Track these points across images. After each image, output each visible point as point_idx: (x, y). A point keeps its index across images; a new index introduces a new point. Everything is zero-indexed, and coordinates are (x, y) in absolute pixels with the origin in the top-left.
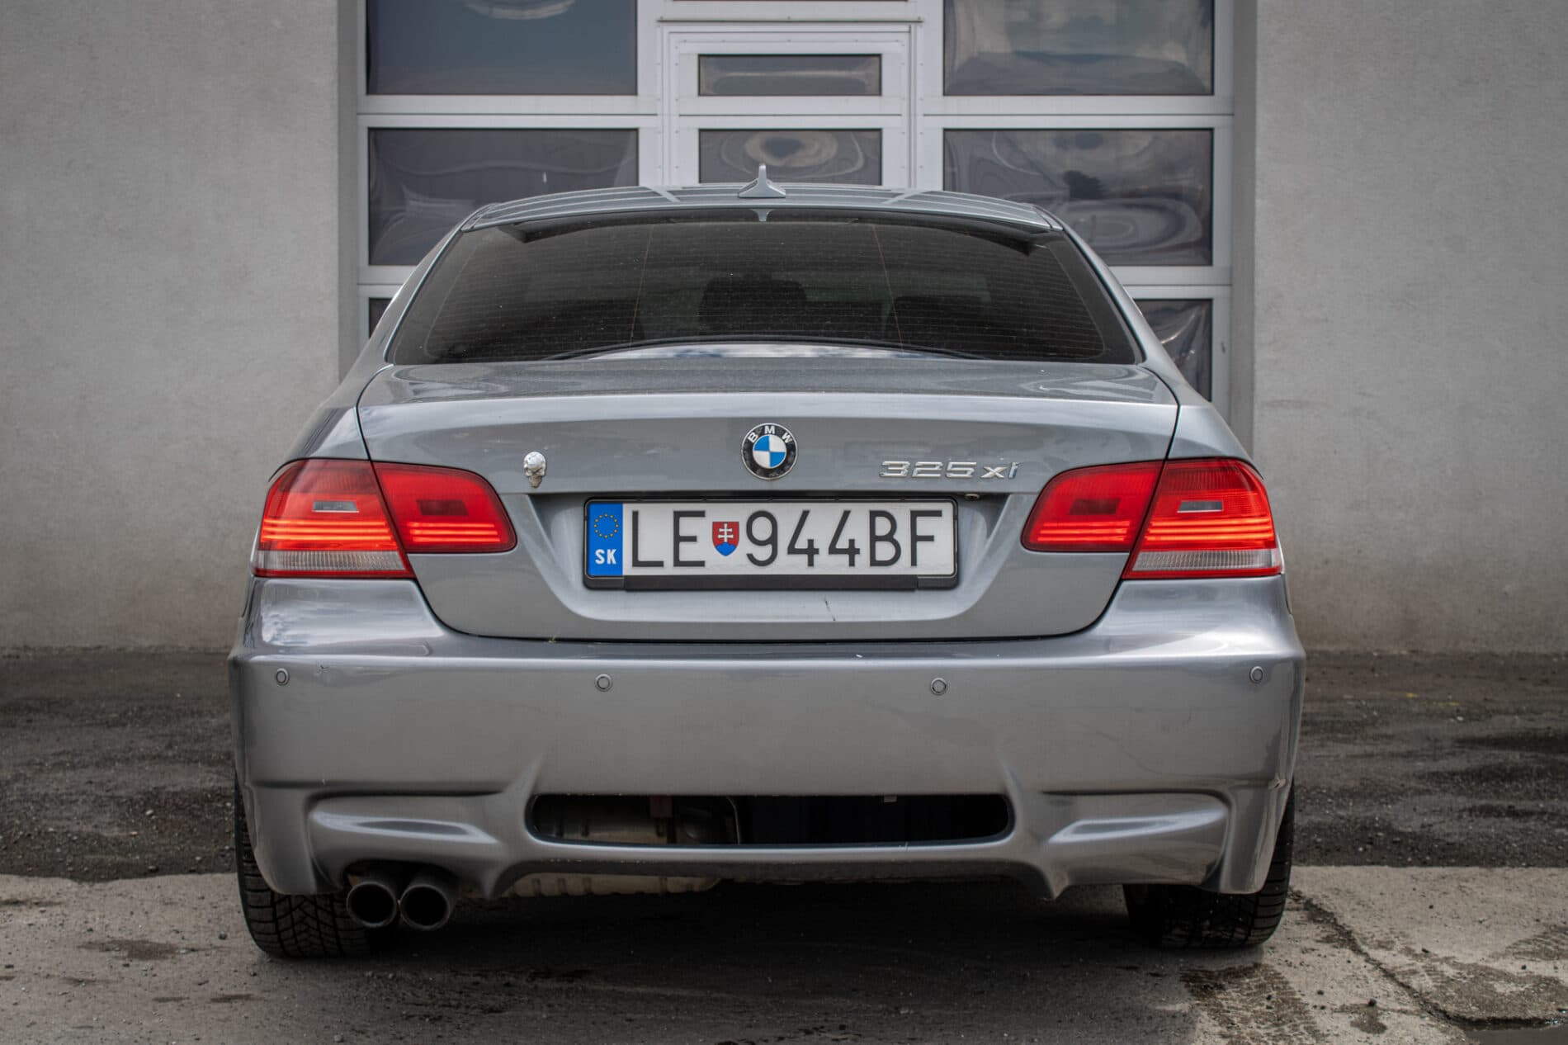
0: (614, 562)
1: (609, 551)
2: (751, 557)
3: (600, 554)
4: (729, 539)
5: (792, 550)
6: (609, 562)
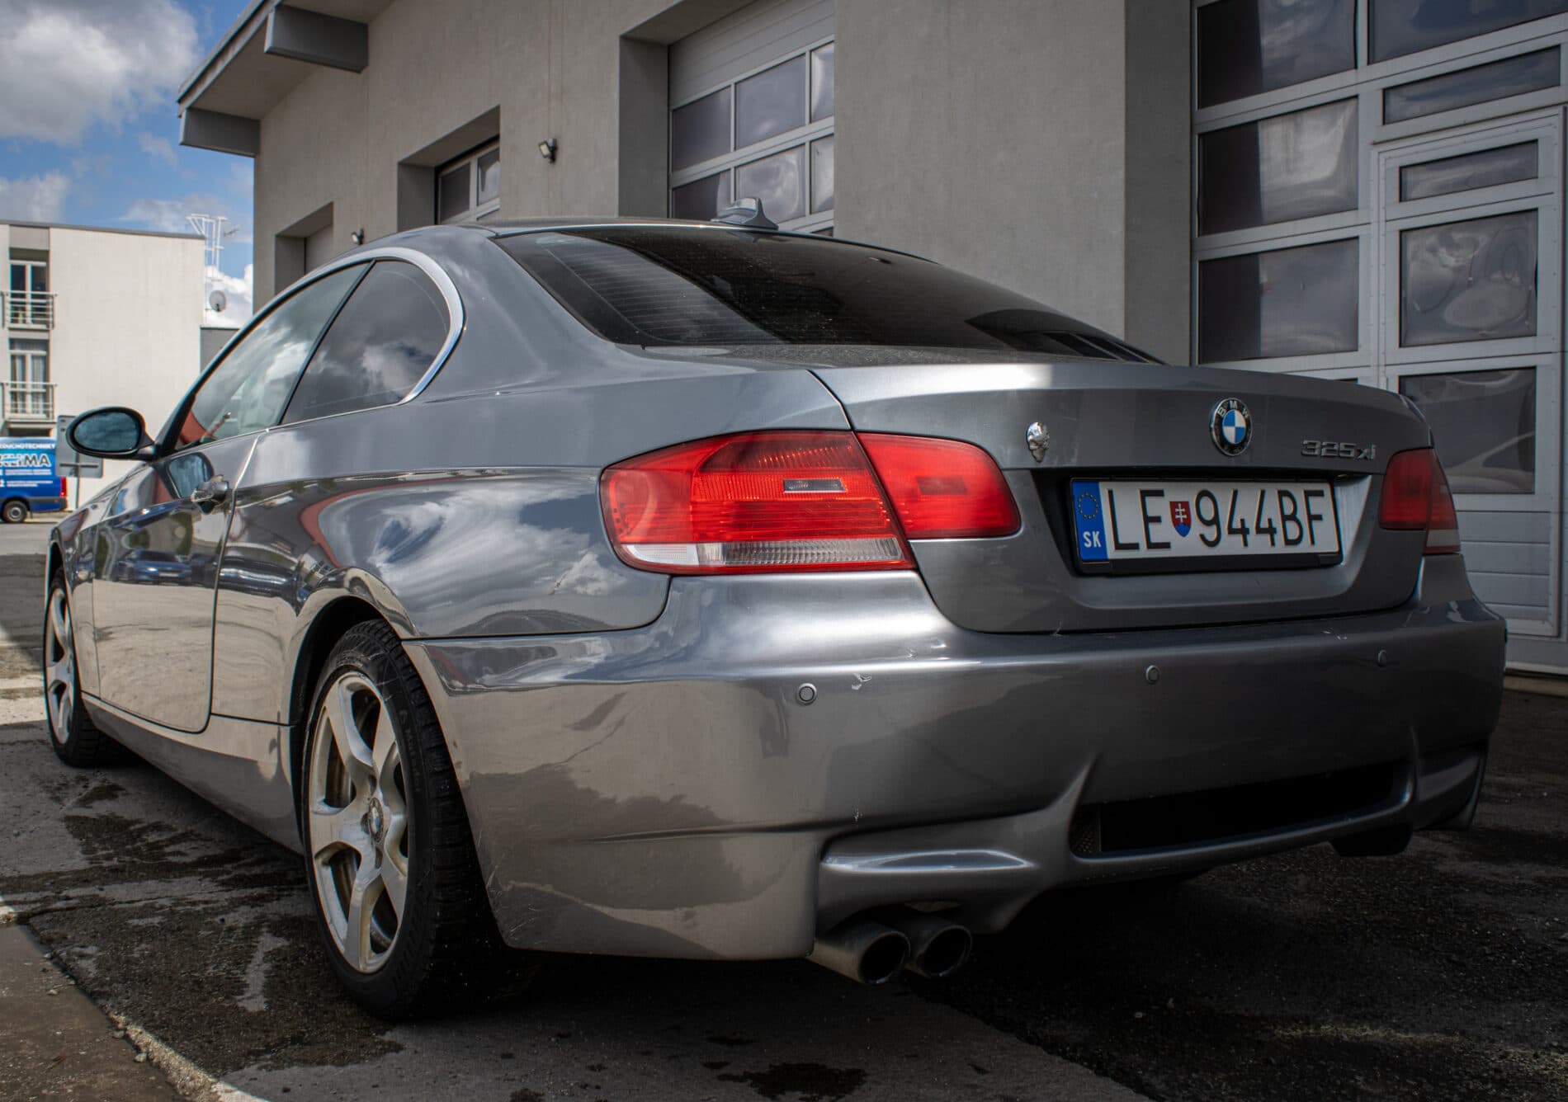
0: (1100, 545)
1: (1094, 533)
2: (1202, 537)
3: (1087, 536)
4: (1184, 519)
5: (1232, 531)
6: (1095, 545)
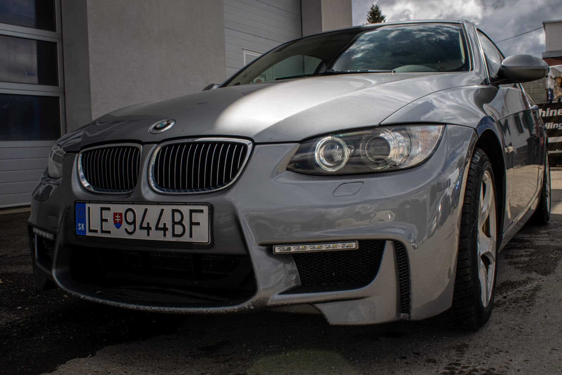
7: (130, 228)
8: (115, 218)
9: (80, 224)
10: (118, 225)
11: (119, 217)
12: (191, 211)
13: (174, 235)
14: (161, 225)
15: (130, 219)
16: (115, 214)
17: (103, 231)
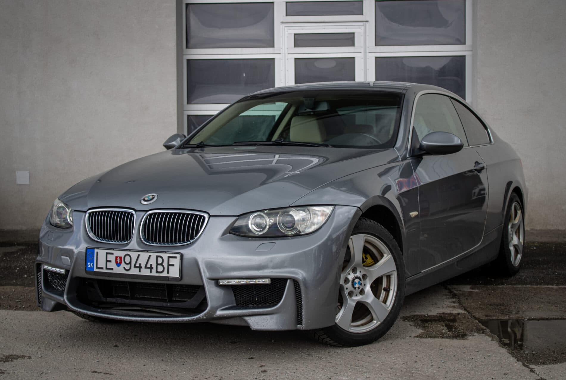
7: (127, 267)
8: (116, 260)
9: (89, 263)
10: (118, 264)
11: (120, 259)
12: (169, 257)
13: (157, 272)
14: (149, 266)
15: (128, 261)
16: (117, 257)
17: (107, 268)
